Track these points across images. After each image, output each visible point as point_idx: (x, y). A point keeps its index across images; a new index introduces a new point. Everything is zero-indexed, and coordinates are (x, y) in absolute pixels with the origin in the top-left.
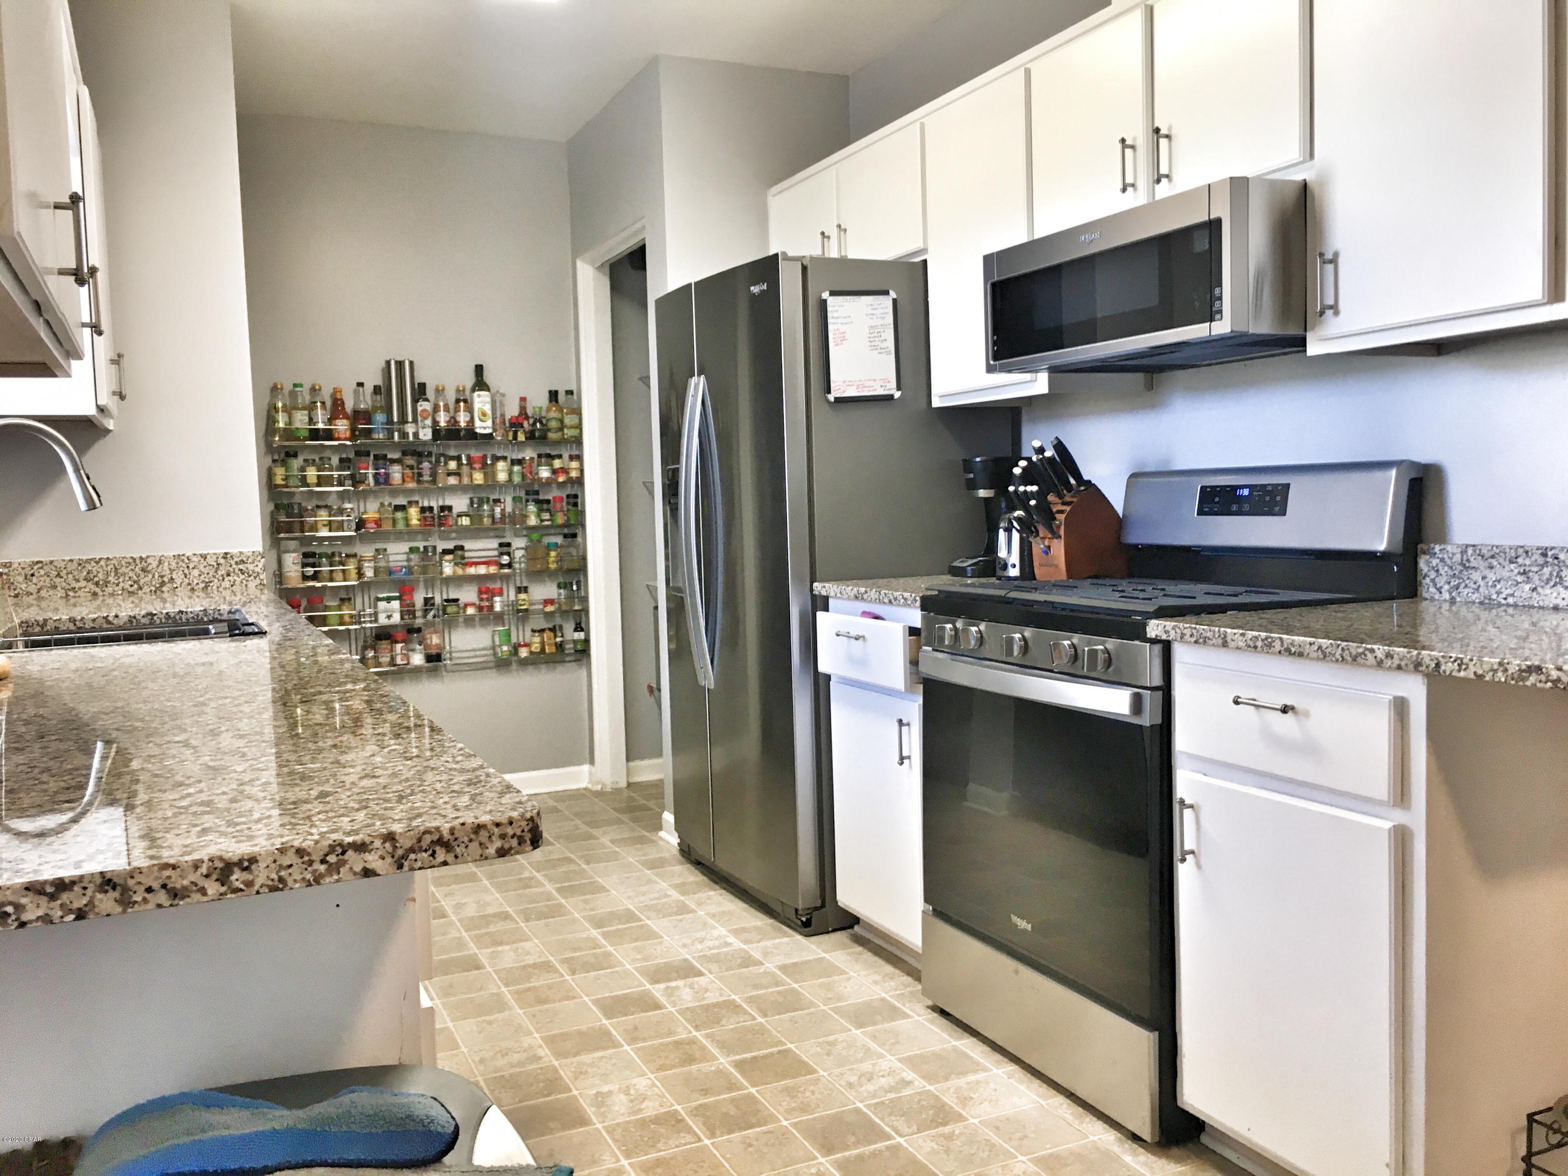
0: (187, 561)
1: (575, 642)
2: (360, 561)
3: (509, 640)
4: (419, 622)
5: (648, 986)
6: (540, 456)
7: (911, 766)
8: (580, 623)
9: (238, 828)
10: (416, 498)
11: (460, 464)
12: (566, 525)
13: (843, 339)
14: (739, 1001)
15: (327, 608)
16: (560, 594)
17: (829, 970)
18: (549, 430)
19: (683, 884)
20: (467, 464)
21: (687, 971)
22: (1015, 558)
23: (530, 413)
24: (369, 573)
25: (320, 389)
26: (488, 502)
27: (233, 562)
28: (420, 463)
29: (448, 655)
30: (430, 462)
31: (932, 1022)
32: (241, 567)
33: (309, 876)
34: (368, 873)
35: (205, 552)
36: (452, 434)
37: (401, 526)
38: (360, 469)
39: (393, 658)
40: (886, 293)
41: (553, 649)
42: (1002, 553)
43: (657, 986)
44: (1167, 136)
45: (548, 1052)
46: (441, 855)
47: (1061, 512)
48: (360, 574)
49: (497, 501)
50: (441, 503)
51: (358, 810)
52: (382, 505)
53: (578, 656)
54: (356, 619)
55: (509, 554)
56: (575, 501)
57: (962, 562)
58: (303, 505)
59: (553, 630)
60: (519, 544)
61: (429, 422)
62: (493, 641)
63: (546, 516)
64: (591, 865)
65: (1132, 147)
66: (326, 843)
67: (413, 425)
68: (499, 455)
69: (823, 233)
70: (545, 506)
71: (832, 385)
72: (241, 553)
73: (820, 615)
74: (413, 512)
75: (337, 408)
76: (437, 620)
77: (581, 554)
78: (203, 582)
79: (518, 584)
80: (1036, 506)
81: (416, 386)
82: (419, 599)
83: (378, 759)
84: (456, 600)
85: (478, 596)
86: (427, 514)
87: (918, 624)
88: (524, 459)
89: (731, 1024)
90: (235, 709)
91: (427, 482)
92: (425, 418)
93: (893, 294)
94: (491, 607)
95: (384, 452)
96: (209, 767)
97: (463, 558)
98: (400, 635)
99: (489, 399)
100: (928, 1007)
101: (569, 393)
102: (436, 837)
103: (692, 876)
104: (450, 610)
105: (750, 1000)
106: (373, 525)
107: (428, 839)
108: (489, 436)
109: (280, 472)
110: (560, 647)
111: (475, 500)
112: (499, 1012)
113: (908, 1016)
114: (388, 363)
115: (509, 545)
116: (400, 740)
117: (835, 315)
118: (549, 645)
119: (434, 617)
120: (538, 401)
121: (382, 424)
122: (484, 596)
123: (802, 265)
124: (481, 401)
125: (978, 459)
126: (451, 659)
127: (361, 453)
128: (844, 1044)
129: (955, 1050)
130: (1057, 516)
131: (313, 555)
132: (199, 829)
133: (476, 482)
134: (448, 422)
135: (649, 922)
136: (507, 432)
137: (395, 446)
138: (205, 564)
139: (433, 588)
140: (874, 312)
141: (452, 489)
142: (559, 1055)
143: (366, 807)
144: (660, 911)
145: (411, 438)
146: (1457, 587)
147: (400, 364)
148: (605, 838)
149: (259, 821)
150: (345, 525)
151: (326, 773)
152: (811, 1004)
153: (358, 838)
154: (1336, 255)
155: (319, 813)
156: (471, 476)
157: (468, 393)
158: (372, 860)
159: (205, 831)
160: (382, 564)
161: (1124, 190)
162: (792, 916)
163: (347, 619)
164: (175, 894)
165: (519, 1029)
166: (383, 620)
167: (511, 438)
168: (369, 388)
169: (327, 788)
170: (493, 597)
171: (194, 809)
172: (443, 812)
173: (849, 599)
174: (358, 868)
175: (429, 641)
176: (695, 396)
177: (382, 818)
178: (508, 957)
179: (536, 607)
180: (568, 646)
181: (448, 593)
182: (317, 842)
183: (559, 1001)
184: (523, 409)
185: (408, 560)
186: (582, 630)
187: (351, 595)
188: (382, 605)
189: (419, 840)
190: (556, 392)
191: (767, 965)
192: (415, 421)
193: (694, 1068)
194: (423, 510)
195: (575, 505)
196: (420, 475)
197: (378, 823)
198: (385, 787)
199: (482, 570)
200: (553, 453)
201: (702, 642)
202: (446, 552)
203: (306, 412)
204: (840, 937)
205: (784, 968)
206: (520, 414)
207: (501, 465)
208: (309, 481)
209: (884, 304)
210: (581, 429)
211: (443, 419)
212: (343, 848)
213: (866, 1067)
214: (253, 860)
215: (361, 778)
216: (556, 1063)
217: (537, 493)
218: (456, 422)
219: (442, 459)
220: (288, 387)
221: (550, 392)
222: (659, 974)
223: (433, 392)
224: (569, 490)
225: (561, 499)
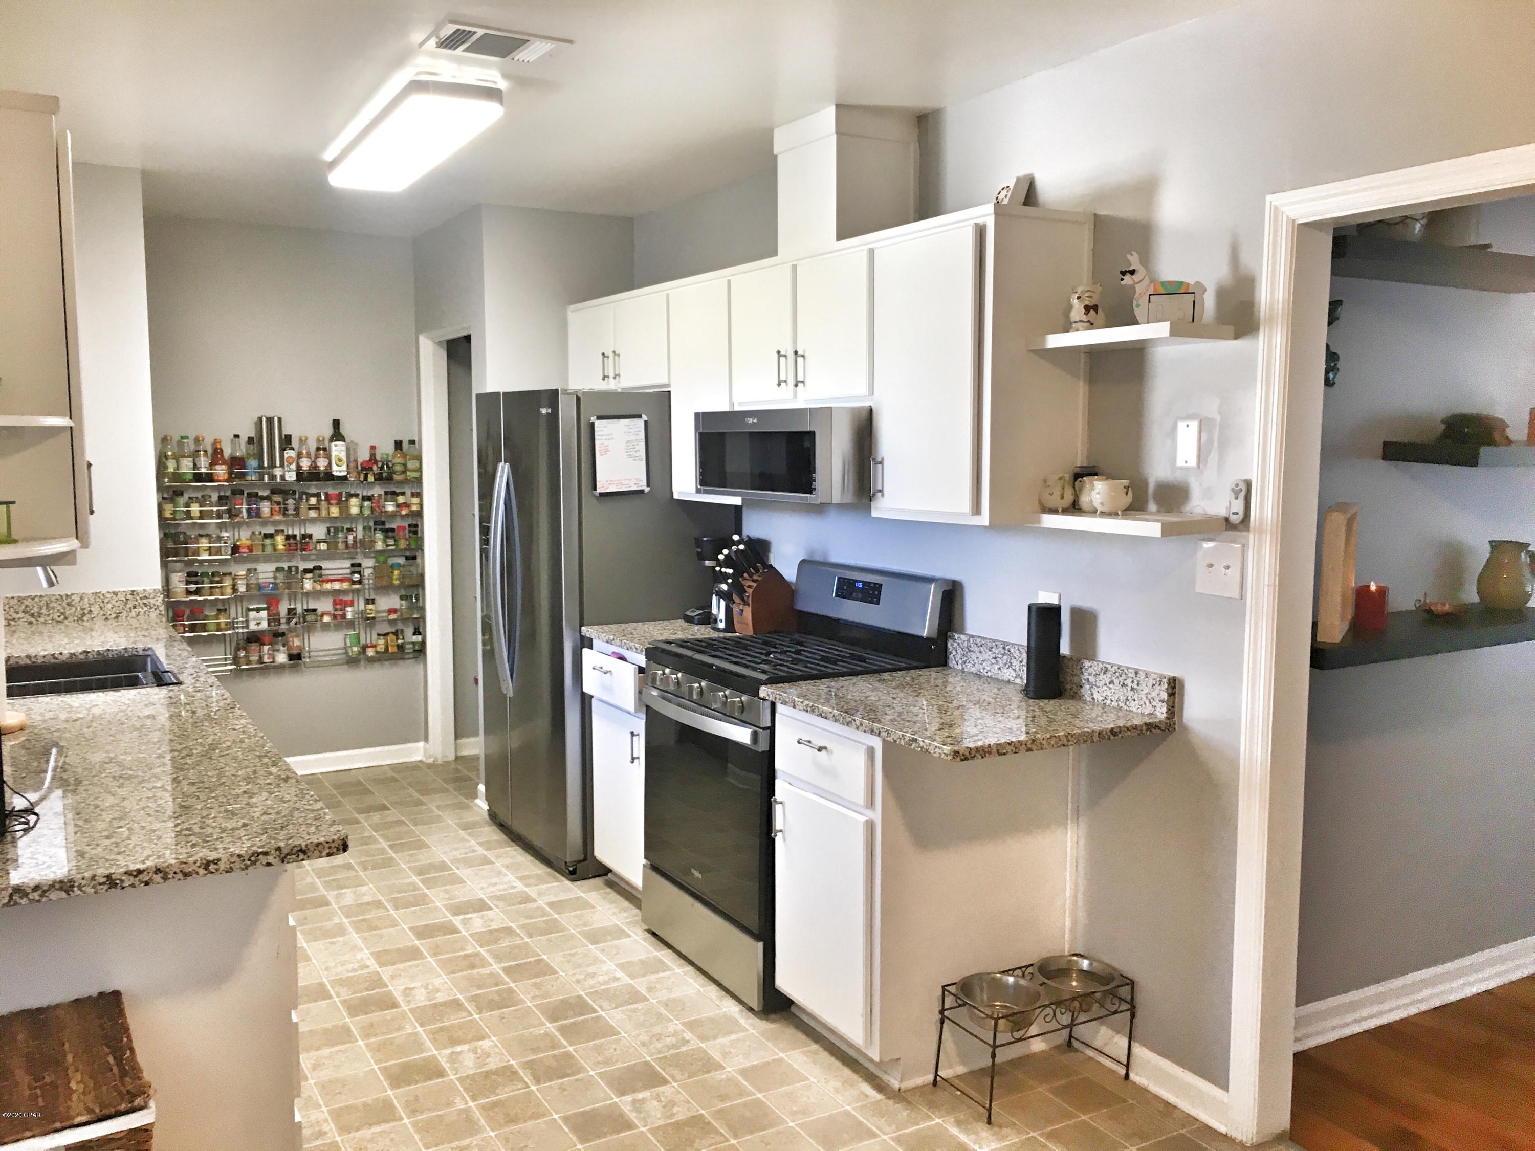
0: (102, 597)
1: (413, 643)
2: (234, 579)
3: (359, 642)
4: (284, 627)
5: (451, 917)
6: (386, 493)
7: (639, 764)
8: (418, 628)
9: (209, 843)
10: (281, 528)
11: (319, 500)
12: (408, 548)
13: (606, 451)
14: (514, 927)
15: (206, 618)
16: (402, 605)
17: (586, 905)
18: (394, 473)
19: (488, 842)
20: (325, 500)
21: (481, 906)
22: (722, 616)
23: (378, 458)
24: (242, 589)
25: (203, 440)
26: (342, 530)
27: (138, 598)
28: (285, 500)
29: (307, 654)
30: (295, 499)
31: (645, 940)
32: (145, 601)
33: (243, 866)
34: (269, 864)
35: (117, 590)
36: (314, 475)
37: (269, 549)
38: (235, 505)
39: (261, 657)
40: (640, 416)
41: (395, 649)
42: (714, 611)
43: (456, 917)
44: (803, 356)
45: (374, 962)
46: (301, 856)
47: (749, 587)
48: (234, 589)
49: (350, 530)
50: (303, 532)
51: (262, 834)
52: (253, 533)
53: (417, 654)
54: (231, 625)
55: (359, 573)
56: (415, 530)
57: (692, 612)
58: (188, 534)
59: (396, 633)
60: (368, 564)
61: (293, 467)
62: (345, 644)
63: (391, 542)
64: (418, 826)
65: (785, 356)
66: (250, 852)
67: (280, 469)
68: (352, 492)
69: (603, 354)
70: (390, 534)
71: (598, 484)
72: (145, 590)
73: (585, 651)
74: (280, 539)
75: (216, 455)
76: (298, 626)
77: (420, 571)
78: (115, 613)
79: (367, 597)
80: (732, 583)
81: (284, 437)
82: (283, 609)
83: (269, 802)
84: (315, 610)
85: (334, 607)
86: (292, 541)
87: (643, 664)
88: (373, 495)
89: (505, 943)
90: (183, 761)
91: (293, 514)
92: (291, 464)
93: (645, 417)
94: (344, 616)
95: (256, 491)
96: (182, 806)
97: (321, 576)
98: (266, 640)
99: (344, 448)
100: (646, 930)
101: (412, 442)
102: (299, 849)
103: (496, 835)
104: (309, 618)
105: (523, 927)
106: (246, 550)
107: (296, 849)
108: (344, 478)
109: (168, 509)
110: (401, 648)
111: (332, 530)
112: (341, 936)
113: (629, 936)
114: (260, 419)
115: (359, 565)
116: (280, 789)
117: (600, 433)
118: (392, 646)
119: (296, 624)
120: (386, 449)
121: (255, 469)
122: (338, 607)
123: (577, 396)
124: (338, 450)
125: (705, 539)
126: (309, 657)
127: (238, 492)
128: (581, 955)
129: (655, 958)
130: (747, 589)
131: (196, 574)
132: (190, 844)
133: (333, 515)
134: (310, 467)
135: (457, 871)
136: (359, 473)
137: (266, 486)
138: (117, 599)
139: (295, 601)
140: (630, 430)
141: (313, 521)
142: (381, 965)
143: (266, 833)
144: (467, 862)
145: (278, 480)
146: (965, 662)
147: (270, 421)
148: (433, 804)
149: (217, 839)
150: (223, 549)
151: (243, 811)
152: (565, 929)
153: (265, 850)
154: (883, 459)
155: (245, 836)
156: (328, 509)
157: (327, 442)
158: (270, 859)
159: (193, 846)
160: (253, 581)
161: (779, 385)
162: (563, 867)
163: (223, 626)
164: (186, 875)
165: (355, 948)
166: (253, 627)
167: (362, 479)
168: (244, 439)
169: (245, 821)
170: (345, 607)
171: (185, 832)
172: (302, 836)
173: (603, 641)
174: (264, 863)
175: (291, 643)
176: (501, 477)
177: (275, 839)
178: (349, 897)
179: (382, 615)
180: (407, 646)
181: (307, 603)
182: (246, 851)
183: (385, 928)
184: (373, 456)
185: (275, 578)
186: (420, 634)
187: (227, 607)
188: (252, 614)
189: (292, 850)
190: (401, 442)
191: (540, 902)
192: (282, 465)
193: (476, 971)
194: (288, 537)
195: (416, 533)
196: (286, 509)
197: (273, 842)
198: (274, 821)
199: (337, 586)
200: (398, 491)
201: (504, 665)
202: (306, 571)
203: (191, 459)
204: (598, 881)
205: (551, 905)
206: (370, 460)
207: (354, 501)
208: (192, 515)
209: (639, 424)
210: (421, 472)
211: (305, 464)
212: (259, 854)
213: (591, 969)
214: (219, 860)
215: (262, 815)
216: (379, 970)
217: (383, 523)
218: (316, 467)
219: (304, 497)
220: (176, 438)
221: (396, 442)
222: (458, 910)
223: (298, 442)
224: (410, 521)
225: (404, 528)
